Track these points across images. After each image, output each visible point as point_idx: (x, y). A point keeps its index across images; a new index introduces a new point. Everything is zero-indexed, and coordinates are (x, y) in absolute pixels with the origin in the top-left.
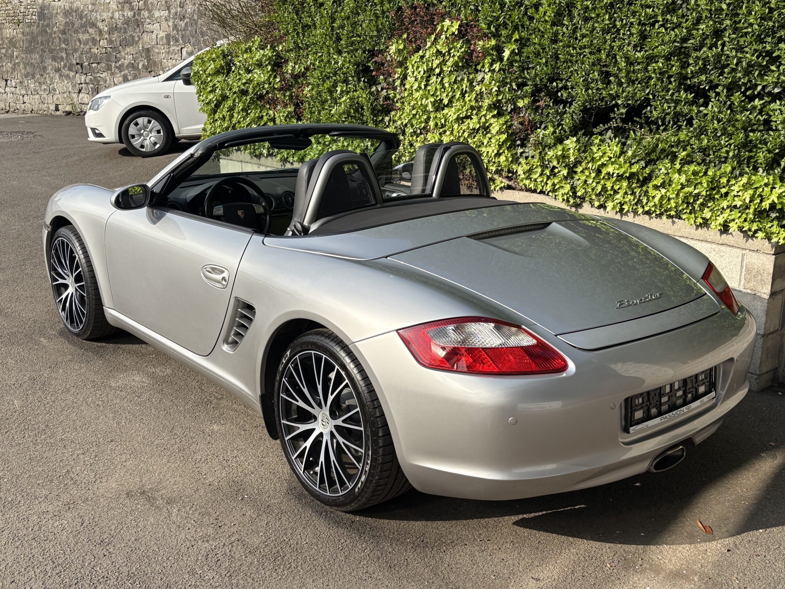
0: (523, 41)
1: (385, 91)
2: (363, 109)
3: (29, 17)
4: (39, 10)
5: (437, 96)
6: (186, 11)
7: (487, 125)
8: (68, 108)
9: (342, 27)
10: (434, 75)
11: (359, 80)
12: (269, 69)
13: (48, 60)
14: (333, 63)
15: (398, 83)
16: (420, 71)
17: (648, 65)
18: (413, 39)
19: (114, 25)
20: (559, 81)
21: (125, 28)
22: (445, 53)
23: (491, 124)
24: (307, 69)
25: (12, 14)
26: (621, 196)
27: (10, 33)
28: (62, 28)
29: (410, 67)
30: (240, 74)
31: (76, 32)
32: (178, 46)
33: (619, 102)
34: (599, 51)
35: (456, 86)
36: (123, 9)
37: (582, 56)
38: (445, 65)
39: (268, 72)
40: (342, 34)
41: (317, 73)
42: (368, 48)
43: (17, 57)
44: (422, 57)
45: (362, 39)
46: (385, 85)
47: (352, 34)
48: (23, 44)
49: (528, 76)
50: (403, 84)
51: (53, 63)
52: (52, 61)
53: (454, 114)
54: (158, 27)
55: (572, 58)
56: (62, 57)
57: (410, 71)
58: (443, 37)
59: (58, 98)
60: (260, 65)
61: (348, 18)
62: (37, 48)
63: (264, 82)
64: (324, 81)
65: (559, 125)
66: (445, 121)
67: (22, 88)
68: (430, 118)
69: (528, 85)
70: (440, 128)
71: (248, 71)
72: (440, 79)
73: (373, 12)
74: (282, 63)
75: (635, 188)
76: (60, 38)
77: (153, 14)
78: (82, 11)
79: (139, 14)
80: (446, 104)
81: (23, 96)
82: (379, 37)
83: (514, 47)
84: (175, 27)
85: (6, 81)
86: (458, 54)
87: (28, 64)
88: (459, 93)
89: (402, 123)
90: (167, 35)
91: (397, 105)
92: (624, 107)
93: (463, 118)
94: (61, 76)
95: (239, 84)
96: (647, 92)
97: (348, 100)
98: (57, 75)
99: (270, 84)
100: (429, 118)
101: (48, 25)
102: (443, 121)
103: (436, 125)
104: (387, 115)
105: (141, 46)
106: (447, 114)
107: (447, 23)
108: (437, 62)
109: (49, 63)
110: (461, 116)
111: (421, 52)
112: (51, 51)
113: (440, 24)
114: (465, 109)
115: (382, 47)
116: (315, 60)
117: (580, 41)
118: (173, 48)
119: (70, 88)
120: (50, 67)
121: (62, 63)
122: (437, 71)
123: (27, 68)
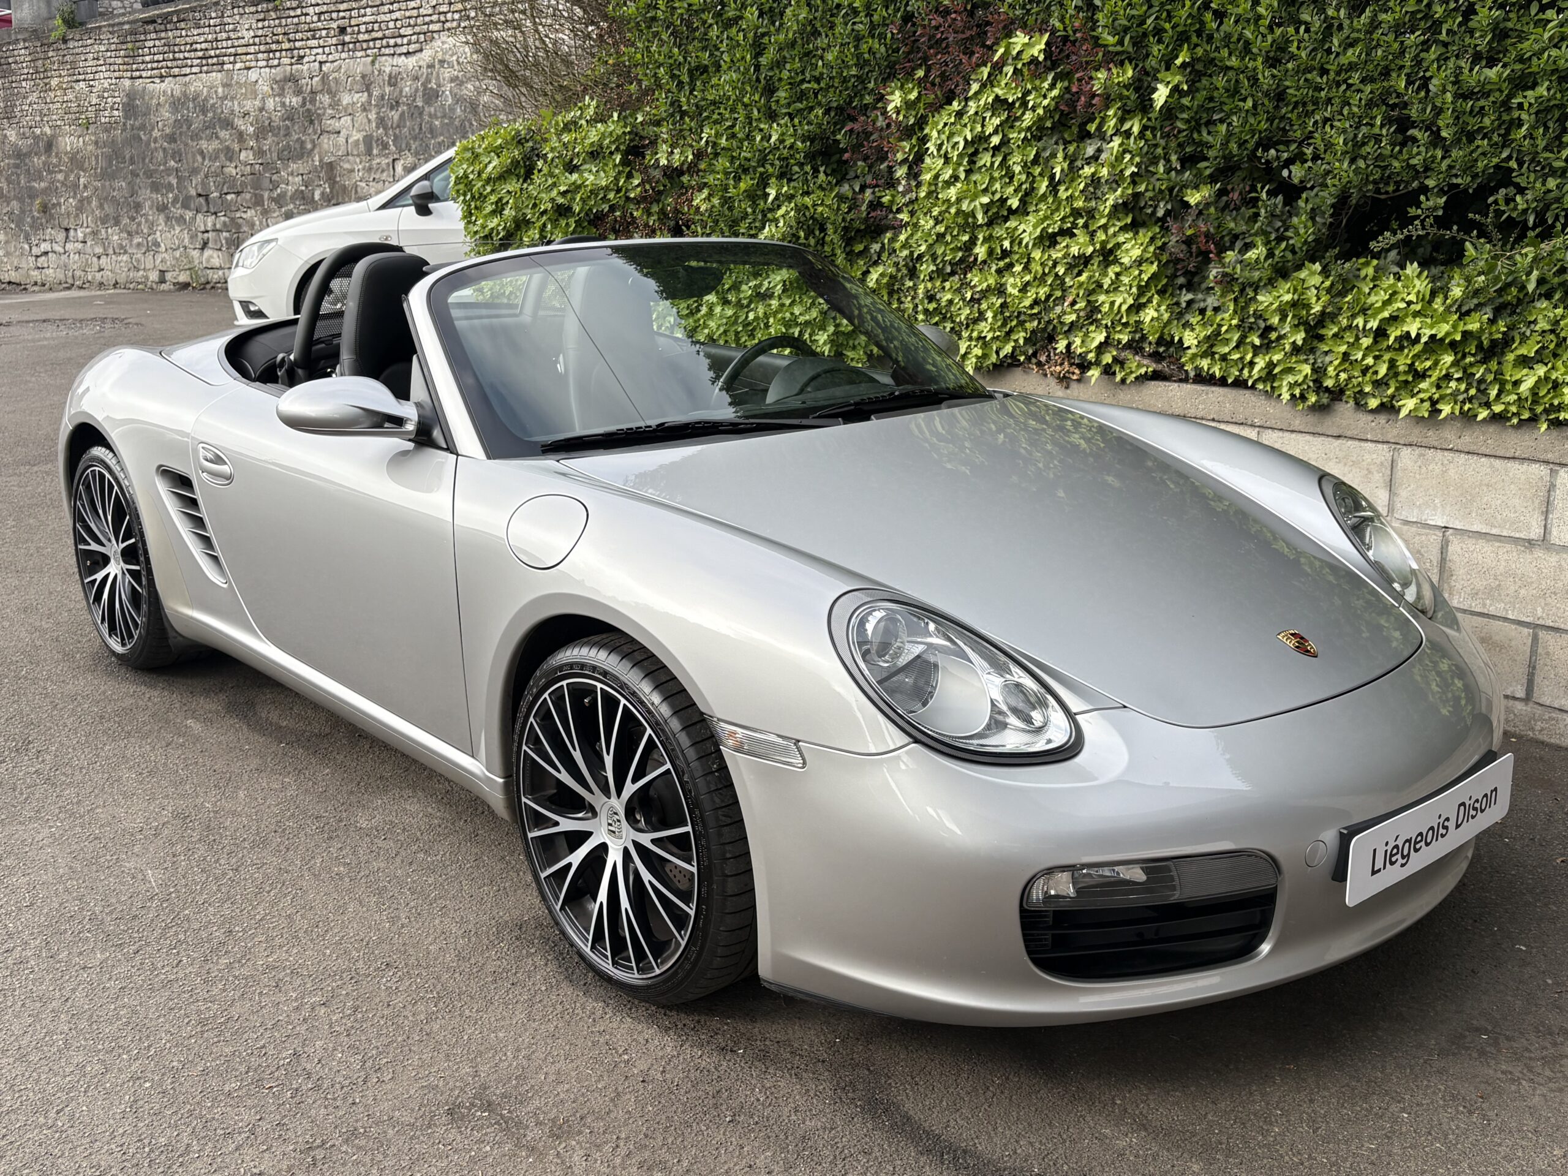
0: (1199, 67)
1: (868, 192)
2: (823, 229)
3: (107, 113)
4: (125, 100)
5: (993, 194)
6: (401, 91)
7: (1109, 246)
8: (183, 278)
9: (779, 64)
10: (986, 149)
11: (816, 171)
12: (618, 161)
13: (144, 191)
14: (758, 138)
15: (901, 172)
16: (957, 143)
17: (1510, 96)
18: (937, 80)
19: (267, 123)
20: (1281, 147)
21: (288, 128)
22: (1014, 102)
23: (1118, 245)
24: (699, 155)
25: (75, 109)
26: (1431, 384)
27: (72, 144)
28: (168, 131)
29: (935, 134)
30: (551, 175)
31: (196, 137)
32: (386, 156)
33: (1431, 183)
34: (1386, 73)
35: (1037, 171)
36: (282, 94)
37: (1344, 87)
38: (1012, 127)
39: (615, 166)
40: (780, 79)
41: (722, 163)
42: (835, 105)
43: (85, 187)
44: (960, 114)
45: (822, 85)
46: (869, 179)
47: (800, 77)
48: (97, 163)
49: (1210, 139)
50: (914, 174)
51: (154, 196)
52: (151, 192)
53: (1035, 227)
54: (349, 122)
55: (1316, 94)
56: (170, 185)
57: (931, 146)
58: (1009, 70)
59: (165, 258)
60: (595, 154)
61: (793, 44)
62: (122, 169)
63: (607, 189)
64: (737, 179)
65: (1280, 239)
66: (1011, 243)
67: (96, 243)
68: (976, 238)
69: (1206, 159)
70: (999, 259)
71: (571, 168)
72: (1000, 159)
73: (849, 27)
74: (644, 146)
75: (1471, 365)
76: (164, 150)
77: (339, 100)
78: (206, 100)
79: (313, 101)
80: (1014, 207)
81: (99, 258)
82: (862, 80)
83: (1177, 79)
84: (381, 122)
85: (67, 230)
86: (1046, 102)
87: (106, 199)
88: (1046, 183)
89: (912, 253)
90: (365, 137)
91: (900, 216)
92: (1441, 192)
93: (1053, 236)
94: (168, 219)
95: (554, 193)
96: (1504, 155)
97: (792, 213)
98: (161, 219)
99: (619, 191)
100: (973, 241)
101: (142, 127)
102: (1006, 244)
103: (991, 252)
104: (874, 239)
105: (317, 158)
106: (1016, 229)
107: (1020, 39)
108: (997, 121)
109: (146, 195)
110: (1050, 231)
111: (955, 104)
112: (149, 174)
113: (1003, 44)
114: (1057, 217)
115: (868, 99)
116: (718, 135)
117: (1338, 54)
118: (378, 161)
119: (186, 240)
120: (147, 204)
121: (171, 195)
122: (995, 140)
123: (106, 206)
